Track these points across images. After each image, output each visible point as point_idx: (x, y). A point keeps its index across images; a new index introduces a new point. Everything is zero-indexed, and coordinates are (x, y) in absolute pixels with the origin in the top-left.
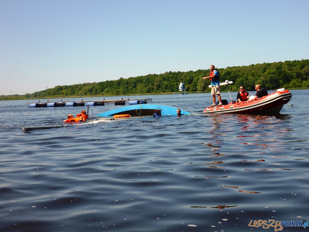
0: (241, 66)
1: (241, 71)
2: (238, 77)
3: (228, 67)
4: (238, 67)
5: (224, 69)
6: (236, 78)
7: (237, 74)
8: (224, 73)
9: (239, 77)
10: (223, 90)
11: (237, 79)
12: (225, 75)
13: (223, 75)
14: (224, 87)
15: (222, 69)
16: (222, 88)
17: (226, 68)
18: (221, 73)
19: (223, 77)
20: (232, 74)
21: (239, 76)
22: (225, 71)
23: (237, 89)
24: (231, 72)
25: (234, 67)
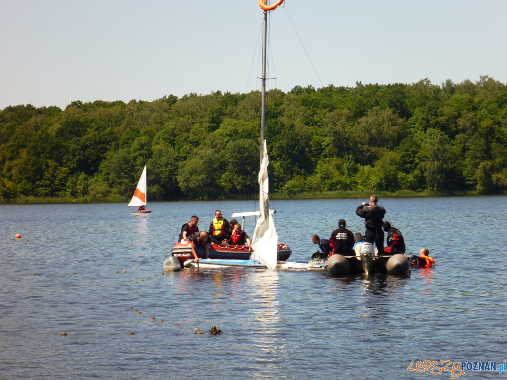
0: (126, 102)
1: (126, 119)
2: (114, 143)
3: (77, 105)
4: (114, 104)
5: (59, 110)
6: (105, 150)
7: (111, 133)
8: (57, 126)
9: (117, 145)
10: (52, 195)
11: (109, 153)
12: (61, 133)
13: (53, 134)
14: (56, 182)
15: (51, 108)
16: (47, 186)
17: (69, 107)
18: (45, 126)
19: (56, 140)
20: (91, 133)
21: (116, 139)
22: (63, 120)
23: (109, 192)
24: (87, 124)
25: (98, 104)
